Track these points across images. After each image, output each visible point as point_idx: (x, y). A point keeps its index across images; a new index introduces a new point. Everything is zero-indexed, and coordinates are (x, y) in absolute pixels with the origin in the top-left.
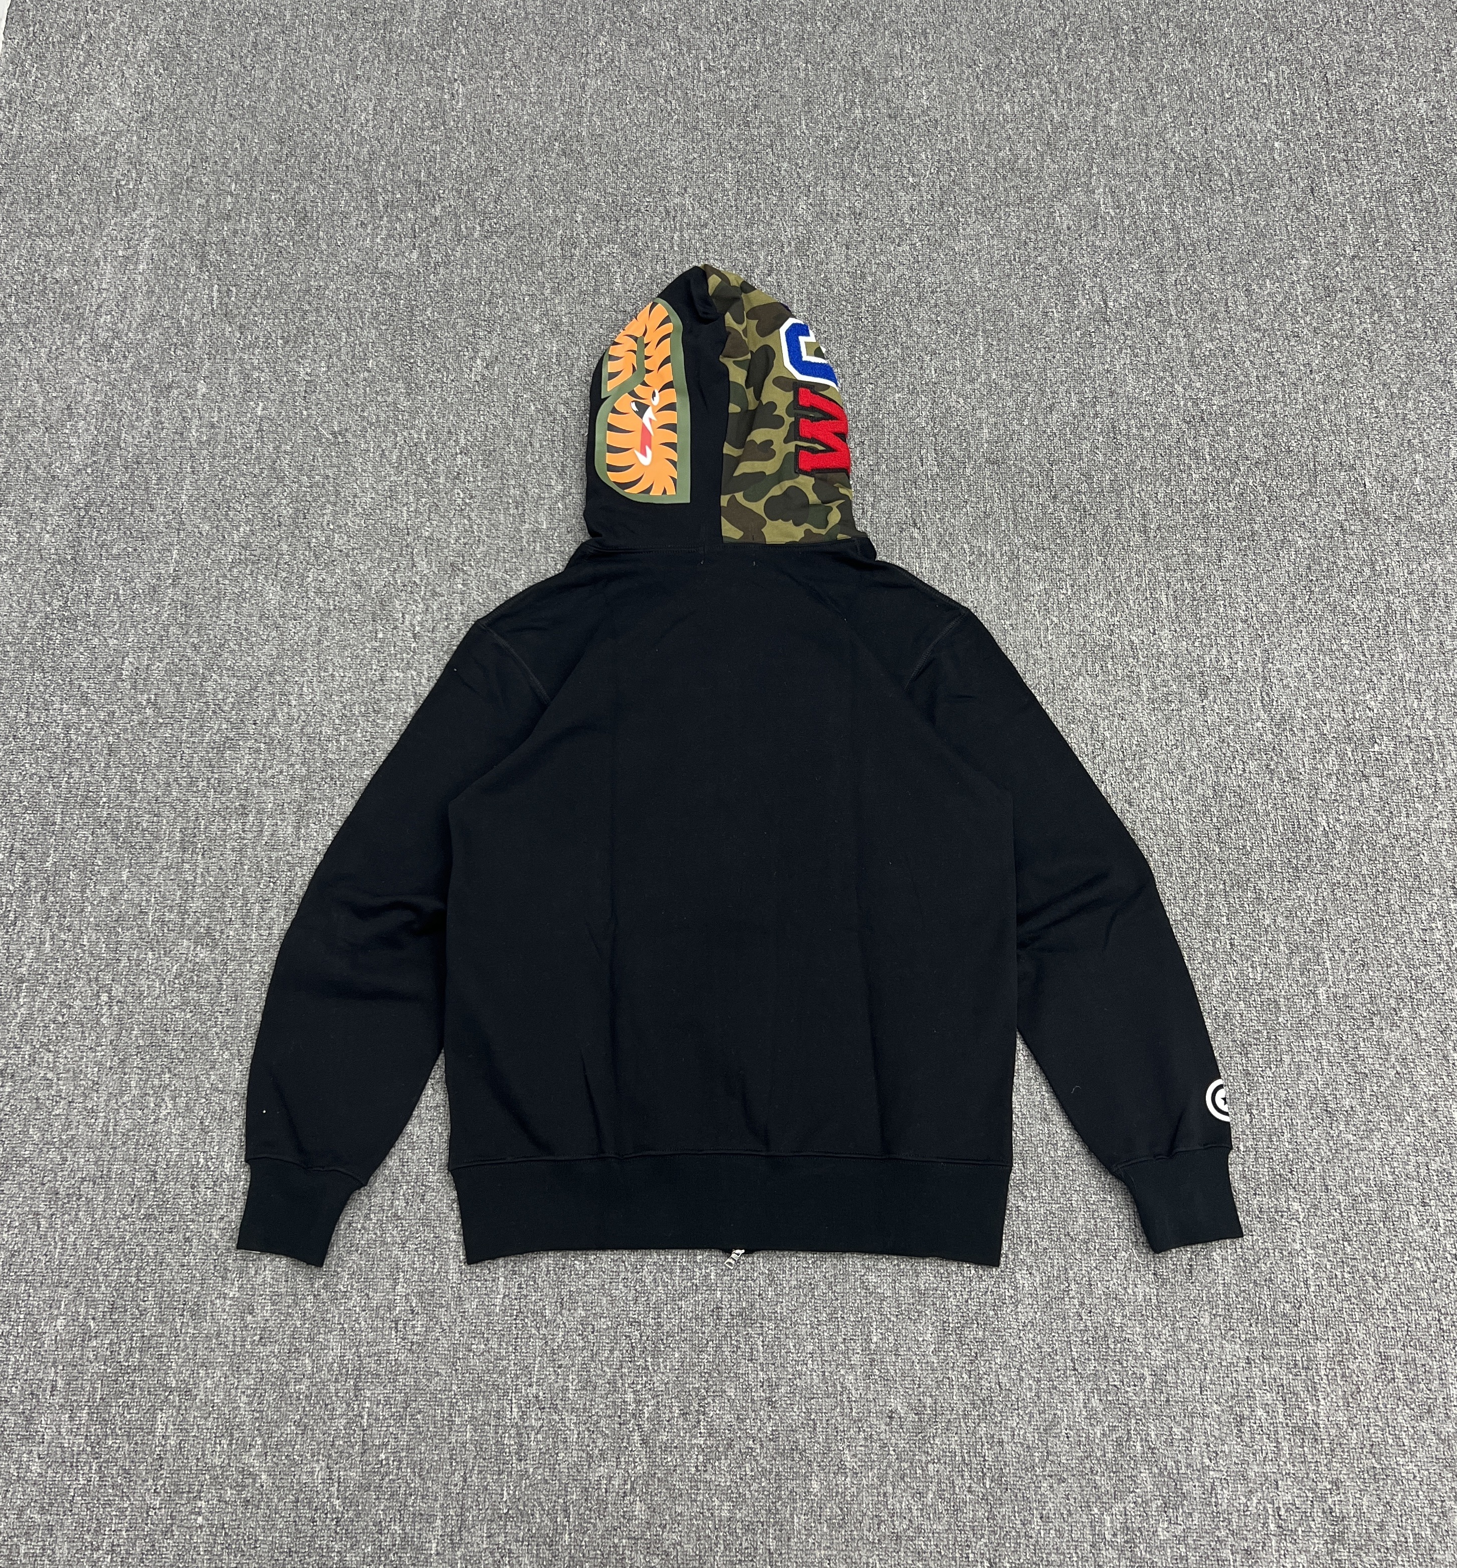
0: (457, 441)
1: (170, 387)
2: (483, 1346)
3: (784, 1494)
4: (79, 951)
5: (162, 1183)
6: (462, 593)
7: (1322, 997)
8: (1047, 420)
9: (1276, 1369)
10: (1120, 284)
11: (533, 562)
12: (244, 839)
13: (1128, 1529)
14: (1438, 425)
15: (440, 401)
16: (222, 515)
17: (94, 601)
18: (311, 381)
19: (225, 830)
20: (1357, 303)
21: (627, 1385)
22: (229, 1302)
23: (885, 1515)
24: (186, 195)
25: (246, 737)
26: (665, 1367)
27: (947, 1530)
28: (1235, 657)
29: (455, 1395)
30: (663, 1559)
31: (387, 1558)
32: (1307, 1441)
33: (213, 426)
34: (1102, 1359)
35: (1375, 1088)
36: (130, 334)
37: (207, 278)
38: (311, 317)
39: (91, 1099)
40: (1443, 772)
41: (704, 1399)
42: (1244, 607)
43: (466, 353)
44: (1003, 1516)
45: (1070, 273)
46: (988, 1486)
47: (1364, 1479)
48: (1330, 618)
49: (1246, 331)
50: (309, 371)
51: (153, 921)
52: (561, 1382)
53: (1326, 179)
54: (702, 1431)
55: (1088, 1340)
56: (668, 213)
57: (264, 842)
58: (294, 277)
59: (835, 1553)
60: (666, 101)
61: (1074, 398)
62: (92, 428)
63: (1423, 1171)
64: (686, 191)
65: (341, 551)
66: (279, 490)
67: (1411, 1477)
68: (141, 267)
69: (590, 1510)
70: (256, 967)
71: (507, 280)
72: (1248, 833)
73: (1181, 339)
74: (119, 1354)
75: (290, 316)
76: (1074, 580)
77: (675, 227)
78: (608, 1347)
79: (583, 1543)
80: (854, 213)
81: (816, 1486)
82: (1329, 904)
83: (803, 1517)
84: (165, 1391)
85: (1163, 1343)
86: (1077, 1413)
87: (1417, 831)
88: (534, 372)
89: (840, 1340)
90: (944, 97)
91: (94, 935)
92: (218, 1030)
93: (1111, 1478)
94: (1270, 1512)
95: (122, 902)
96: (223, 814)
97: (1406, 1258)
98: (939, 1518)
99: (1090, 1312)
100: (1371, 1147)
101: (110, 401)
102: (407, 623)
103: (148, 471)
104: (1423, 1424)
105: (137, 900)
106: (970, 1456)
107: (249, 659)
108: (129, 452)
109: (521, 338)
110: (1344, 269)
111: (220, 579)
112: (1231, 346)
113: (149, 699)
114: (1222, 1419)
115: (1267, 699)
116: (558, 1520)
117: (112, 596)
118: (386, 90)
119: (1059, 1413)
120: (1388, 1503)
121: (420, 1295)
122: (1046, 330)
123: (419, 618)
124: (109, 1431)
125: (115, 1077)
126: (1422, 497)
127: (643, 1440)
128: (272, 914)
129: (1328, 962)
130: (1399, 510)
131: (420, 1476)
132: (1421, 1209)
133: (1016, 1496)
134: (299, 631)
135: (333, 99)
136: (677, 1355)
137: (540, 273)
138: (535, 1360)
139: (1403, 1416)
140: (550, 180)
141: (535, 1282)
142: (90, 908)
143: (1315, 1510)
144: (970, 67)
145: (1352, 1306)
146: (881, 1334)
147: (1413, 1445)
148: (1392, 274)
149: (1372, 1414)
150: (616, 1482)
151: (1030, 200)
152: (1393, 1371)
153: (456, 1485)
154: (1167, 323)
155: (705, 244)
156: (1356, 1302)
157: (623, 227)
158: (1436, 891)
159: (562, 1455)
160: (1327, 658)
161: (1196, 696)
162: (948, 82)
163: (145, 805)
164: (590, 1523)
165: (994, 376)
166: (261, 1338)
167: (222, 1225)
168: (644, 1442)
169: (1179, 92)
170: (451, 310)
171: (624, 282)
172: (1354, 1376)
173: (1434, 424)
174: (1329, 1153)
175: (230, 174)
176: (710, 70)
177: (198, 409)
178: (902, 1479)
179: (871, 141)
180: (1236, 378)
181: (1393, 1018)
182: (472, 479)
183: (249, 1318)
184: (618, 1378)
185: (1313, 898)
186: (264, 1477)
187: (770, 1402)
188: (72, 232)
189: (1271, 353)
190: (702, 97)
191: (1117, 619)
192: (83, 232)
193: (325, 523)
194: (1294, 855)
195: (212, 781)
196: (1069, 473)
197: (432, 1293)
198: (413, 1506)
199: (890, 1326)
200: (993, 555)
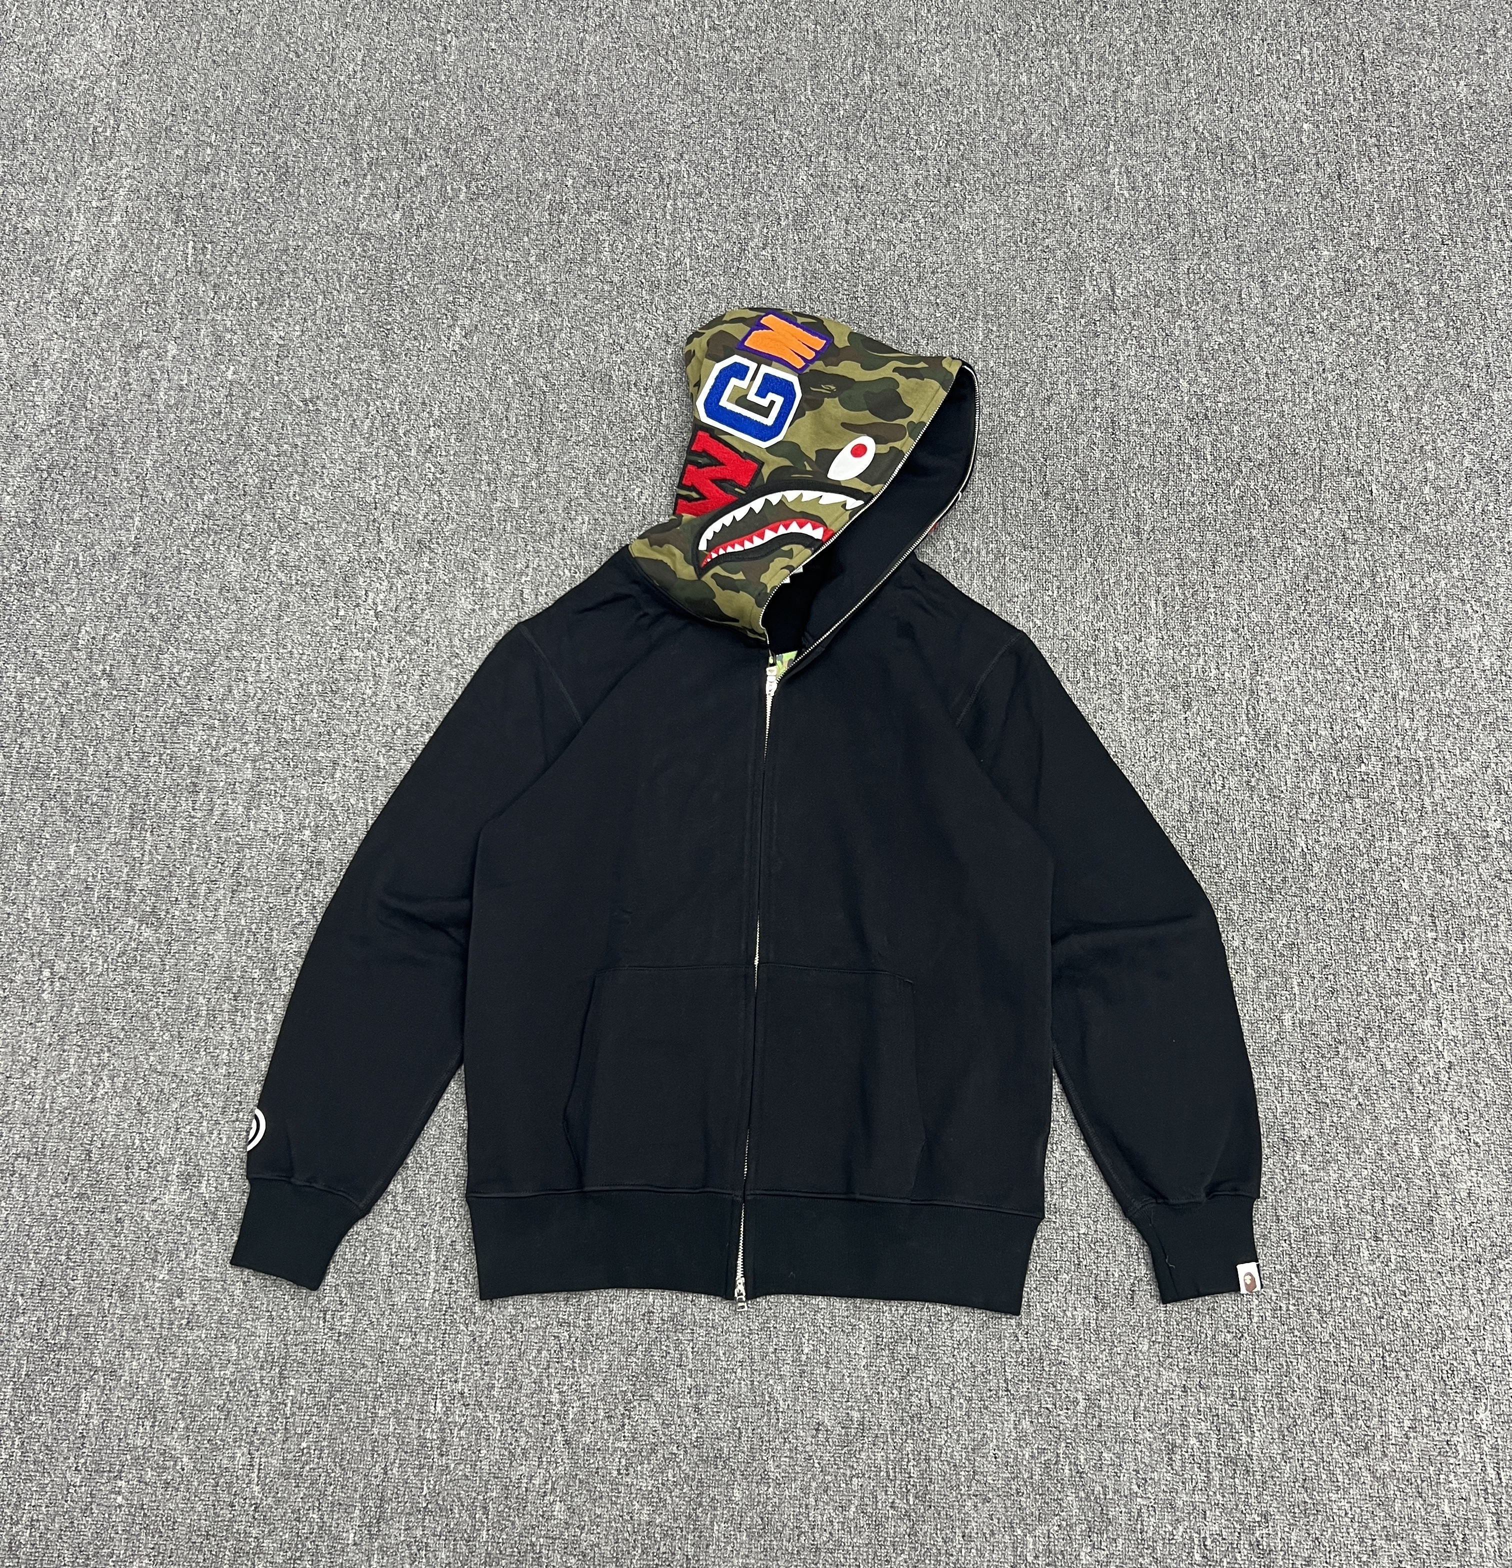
0: (430, 413)
1: (139, 346)
2: (410, 1340)
3: (705, 1501)
4: (23, 925)
5: (97, 1163)
6: (428, 572)
7: (1288, 1023)
8: (1044, 412)
9: (1212, 1399)
10: (1130, 270)
11: (502, 542)
12: (193, 817)
13: (1050, 1552)
14: (1453, 432)
15: (416, 371)
16: (187, 482)
17: (53, 566)
18: (284, 346)
19: (175, 808)
20: (1378, 299)
21: (553, 1386)
22: (157, 1285)
23: (805, 1527)
24: (164, 145)
25: (201, 712)
26: (593, 1369)
27: (867, 1545)
28: (1223, 668)
29: (380, 1387)
30: (579, 1560)
31: (304, 1546)
32: (1238, 1472)
33: (181, 389)
34: (1036, 1382)
35: (1335, 1119)
36: (101, 290)
37: (182, 233)
38: (287, 279)
39: (29, 1075)
40: (1431, 796)
41: (630, 1403)
42: (1236, 616)
43: (445, 321)
44: (925, 1533)
45: (1079, 257)
46: (911, 1503)
47: (1294, 1513)
48: (1324, 630)
49: (1259, 325)
50: (283, 335)
51: (98, 898)
52: (487, 1380)
53: (1355, 165)
54: (626, 1435)
55: (1023, 1362)
56: (662, 179)
57: (213, 822)
58: (271, 236)
59: (753, 1561)
60: (667, 61)
61: (1074, 390)
62: (58, 387)
63: (1378, 1205)
64: (682, 156)
65: (306, 524)
66: (246, 458)
67: (1342, 1513)
68: (115, 219)
69: (510, 1509)
70: (200, 948)
71: (492, 246)
72: (1223, 851)
73: (1190, 331)
74: (46, 1331)
75: (266, 276)
76: (1061, 582)
77: (669, 195)
78: (536, 1347)
79: (501, 1540)
80: (856, 187)
81: (737, 1495)
82: (1301, 928)
83: (723, 1525)
84: (91, 1370)
85: (1099, 1368)
86: (1007, 1434)
87: (1399, 855)
88: (515, 343)
89: (771, 1350)
90: (958, 65)
91: (39, 909)
92: (159, 1011)
93: (1036, 1500)
94: (1196, 1542)
95: (68, 876)
96: (173, 790)
97: (1354, 1293)
98: (860, 1532)
99: (1027, 1333)
100: (1326, 1178)
101: (78, 360)
102: (370, 601)
103: (113, 433)
104: (1359, 1461)
105: (83, 876)
106: (895, 1472)
107: (208, 632)
108: (95, 413)
109: (502, 307)
110: (1367, 261)
111: (181, 549)
112: (1242, 340)
113: (105, 670)
114: (1154, 1446)
115: (1252, 712)
116: (477, 1516)
117: (71, 562)
118: (376, 39)
119: (988, 1433)
120: (1317, 1539)
121: (350, 1286)
122: (1049, 317)
123: (382, 596)
124: (33, 1408)
125: (54, 1053)
126: (1430, 507)
127: (566, 1440)
128: (219, 895)
129: (1297, 987)
130: (1405, 520)
131: (340, 1466)
132: (1373, 1244)
133: (939, 1514)
134: (259, 606)
135: (320, 48)
136: (605, 1358)
137: (526, 239)
138: (461, 1357)
139: (1339, 1453)
140: (541, 141)
141: (466, 1278)
142: (35, 881)
143: (1242, 1542)
144: (988, 33)
145: (1294, 1339)
146: (813, 1345)
147: (1347, 1481)
148: (1417, 269)
149: (1307, 1449)
150: (537, 1482)
151: (1041, 178)
152: (1332, 1406)
153: (376, 1477)
154: (1176, 313)
155: (699, 214)
156: (1299, 1334)
157: (615, 193)
158: (1414, 918)
159: (484, 1452)
160: (1319, 672)
161: (1180, 707)
162: (963, 49)
163: (95, 779)
164: (509, 1520)
165: (992, 363)
166: (188, 1322)
167: (154, 1207)
168: (567, 1442)
169: (1206, 67)
170: (432, 275)
171: (611, 251)
172: (1292, 1409)
173: (1449, 431)
174: (1283, 1183)
175: (210, 124)
176: (715, 29)
177: (167, 371)
178: (826, 1491)
179: (878, 110)
180: (1245, 374)
181: (1360, 1049)
182: (444, 453)
183: (178, 1301)
184: (544, 1378)
185: (1285, 921)
186: (185, 1460)
187: (697, 1409)
188: (45, 180)
189: (1283, 350)
190: (704, 57)
191: (1102, 624)
192: (57, 180)
193: (291, 494)
194: (1269, 875)
195: (164, 757)
196: (1064, 468)
197: (362, 1284)
198: (332, 1496)
199: (823, 1338)
200: (978, 553)
